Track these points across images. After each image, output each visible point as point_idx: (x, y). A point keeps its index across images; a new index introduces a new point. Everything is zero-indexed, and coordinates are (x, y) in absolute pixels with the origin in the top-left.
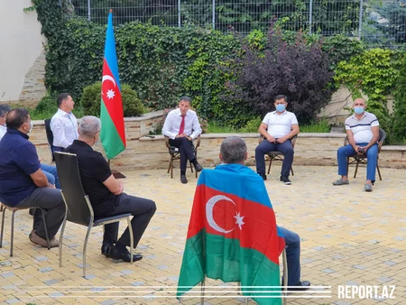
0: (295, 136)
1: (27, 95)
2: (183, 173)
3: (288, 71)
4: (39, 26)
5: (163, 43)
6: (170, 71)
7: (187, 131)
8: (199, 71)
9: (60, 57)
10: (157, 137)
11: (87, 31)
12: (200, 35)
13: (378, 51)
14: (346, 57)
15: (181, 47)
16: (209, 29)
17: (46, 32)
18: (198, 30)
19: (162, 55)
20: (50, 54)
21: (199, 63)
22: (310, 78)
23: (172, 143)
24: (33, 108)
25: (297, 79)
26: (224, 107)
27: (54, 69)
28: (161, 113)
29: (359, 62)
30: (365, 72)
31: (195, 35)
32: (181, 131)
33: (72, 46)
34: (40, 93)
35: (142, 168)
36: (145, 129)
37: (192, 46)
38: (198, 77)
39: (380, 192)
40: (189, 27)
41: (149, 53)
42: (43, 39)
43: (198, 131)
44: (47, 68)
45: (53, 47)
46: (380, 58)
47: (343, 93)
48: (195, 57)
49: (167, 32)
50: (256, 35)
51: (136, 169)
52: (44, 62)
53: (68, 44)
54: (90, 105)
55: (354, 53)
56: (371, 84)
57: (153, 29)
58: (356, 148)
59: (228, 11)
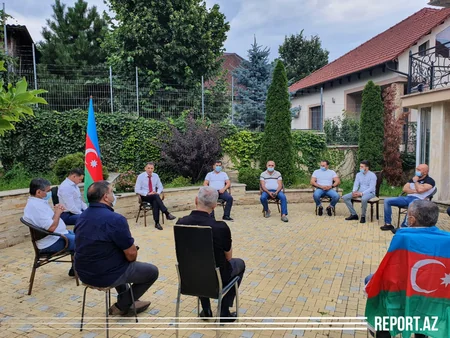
5: (102, 125)
6: (108, 145)
8: (132, 145)
12: (130, 120)
13: (245, 132)
14: (228, 135)
15: (116, 128)
16: (136, 116)
18: (129, 116)
21: (132, 138)
27: (8, 144)
29: (235, 139)
30: (239, 145)
31: (127, 120)
32: (150, 190)
37: (125, 127)
38: (130, 149)
40: (121, 114)
46: (247, 136)
47: (226, 158)
48: (127, 135)
49: (105, 117)
56: (243, 152)
58: (271, 194)
59: (148, 104)
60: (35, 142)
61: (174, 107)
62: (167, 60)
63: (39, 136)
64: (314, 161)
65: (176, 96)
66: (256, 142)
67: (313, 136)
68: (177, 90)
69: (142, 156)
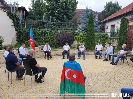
0: (69, 50)
1: (13, 43)
2: (48, 58)
3: (66, 38)
4: (15, 29)
5: (41, 32)
6: (43, 38)
7: (48, 50)
8: (49, 38)
9: (20, 35)
10: (42, 51)
11: (25, 30)
13: (81, 34)
14: (76, 35)
15: (45, 33)
16: (50, 30)
17: (16, 30)
18: (48, 30)
19: (41, 35)
20: (17, 34)
21: (49, 36)
22: (70, 39)
23: (45, 52)
24: (14, 46)
25: (68, 39)
26: (54, 44)
27: (18, 37)
28: (42, 46)
29: (78, 36)
30: (79, 38)
31: (47, 31)
32: (47, 50)
33: (22, 33)
34: (15, 42)
35: (39, 57)
36: (39, 49)
37: (47, 33)
39: (86, 60)
40: (46, 29)
41: (38, 34)
42: (16, 31)
43: (50, 49)
44: (17, 37)
45: (18, 33)
46: (82, 35)
47: (75, 41)
48: (48, 35)
49: (42, 30)
50: (59, 31)
51: (37, 58)
52: (16, 36)
53: (21, 32)
54: (27, 45)
55: (77, 34)
56: (80, 40)
57: (39, 30)
58: (81, 52)
59: (54, 26)
60: (25, 37)
61: (61, 27)
62: (59, 14)
63: (26, 35)
64: (104, 42)
65: (62, 24)
66: (85, 37)
67: (103, 35)
68: (62, 22)
69: (51, 41)
